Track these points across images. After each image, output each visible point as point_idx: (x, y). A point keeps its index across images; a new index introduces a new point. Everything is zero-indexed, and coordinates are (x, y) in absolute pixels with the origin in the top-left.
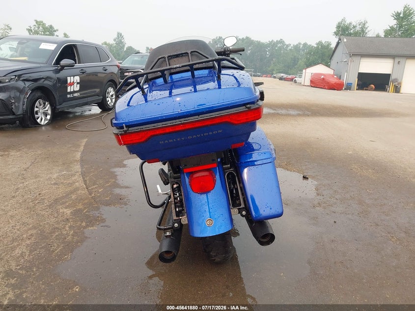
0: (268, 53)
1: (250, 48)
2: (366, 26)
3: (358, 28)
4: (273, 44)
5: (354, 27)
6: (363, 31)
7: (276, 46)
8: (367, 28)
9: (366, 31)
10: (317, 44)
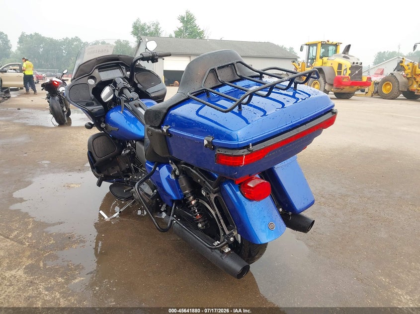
0: (64, 52)
1: (42, 46)
2: (159, 27)
3: (152, 29)
4: (68, 42)
5: (149, 28)
6: (156, 31)
7: (73, 45)
8: (159, 30)
9: (160, 32)
10: (116, 43)
